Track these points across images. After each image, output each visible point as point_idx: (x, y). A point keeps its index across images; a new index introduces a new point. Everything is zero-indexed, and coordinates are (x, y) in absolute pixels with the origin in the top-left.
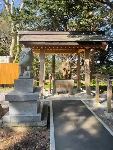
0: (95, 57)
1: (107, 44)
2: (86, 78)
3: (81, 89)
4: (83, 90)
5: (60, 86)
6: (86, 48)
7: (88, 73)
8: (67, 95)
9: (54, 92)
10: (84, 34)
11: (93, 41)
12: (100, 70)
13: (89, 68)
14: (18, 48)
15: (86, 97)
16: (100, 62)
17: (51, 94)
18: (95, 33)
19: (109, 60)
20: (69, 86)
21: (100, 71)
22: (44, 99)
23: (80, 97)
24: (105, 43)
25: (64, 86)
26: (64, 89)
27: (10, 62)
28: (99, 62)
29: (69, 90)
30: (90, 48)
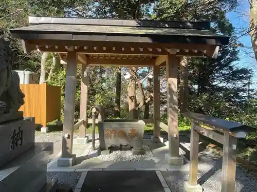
0: (190, 78)
1: (216, 42)
2: (169, 120)
3: (162, 140)
4: (164, 141)
5: (113, 135)
6: (169, 50)
7: (174, 109)
8: (129, 154)
9: (102, 149)
10: (167, 26)
11: (186, 35)
12: (198, 100)
13: (175, 98)
14: (54, 59)
15: (169, 162)
16: (199, 87)
17: (96, 151)
18: (189, 24)
19: (214, 84)
20: (134, 134)
21: (199, 102)
22: (73, 165)
23: (156, 160)
24: (213, 42)
25: (123, 135)
26: (124, 142)
27: (30, 82)
28: (196, 87)
29: (134, 143)
30: (178, 51)
